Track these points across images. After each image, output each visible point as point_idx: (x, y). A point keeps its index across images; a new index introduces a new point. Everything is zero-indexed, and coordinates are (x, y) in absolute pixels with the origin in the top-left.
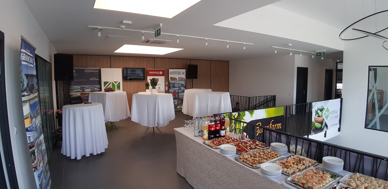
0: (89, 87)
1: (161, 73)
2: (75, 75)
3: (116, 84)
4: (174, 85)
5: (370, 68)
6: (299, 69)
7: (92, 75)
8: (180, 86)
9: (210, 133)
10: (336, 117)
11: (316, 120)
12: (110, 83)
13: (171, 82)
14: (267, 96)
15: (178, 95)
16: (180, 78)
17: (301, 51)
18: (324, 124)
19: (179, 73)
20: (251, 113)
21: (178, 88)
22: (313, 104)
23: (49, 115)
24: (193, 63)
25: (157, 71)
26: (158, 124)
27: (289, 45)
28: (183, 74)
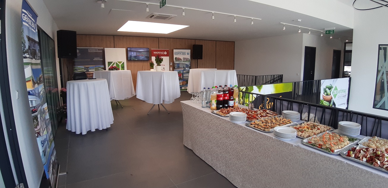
0: (94, 67)
1: (165, 53)
2: (78, 55)
3: (120, 65)
4: (179, 66)
5: (381, 46)
6: (307, 48)
7: (96, 54)
8: (185, 66)
9: (219, 103)
10: (344, 96)
11: (325, 98)
12: (114, 64)
13: (176, 62)
14: (274, 75)
15: (183, 75)
16: (185, 59)
17: (310, 29)
18: (332, 103)
19: (184, 54)
20: (260, 88)
21: (183, 69)
22: (322, 81)
23: (53, 93)
24: (198, 43)
25: (161, 51)
26: (163, 101)
27: (299, 20)
28: (188, 54)
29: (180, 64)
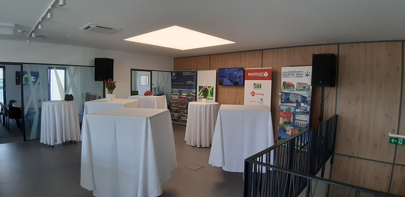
0: (186, 91)
1: (266, 74)
3: (210, 90)
4: (289, 98)
13: (284, 91)
15: (294, 117)
16: (301, 85)
19: (299, 75)
21: (295, 105)
25: (259, 71)
28: (307, 75)
29: (291, 95)
